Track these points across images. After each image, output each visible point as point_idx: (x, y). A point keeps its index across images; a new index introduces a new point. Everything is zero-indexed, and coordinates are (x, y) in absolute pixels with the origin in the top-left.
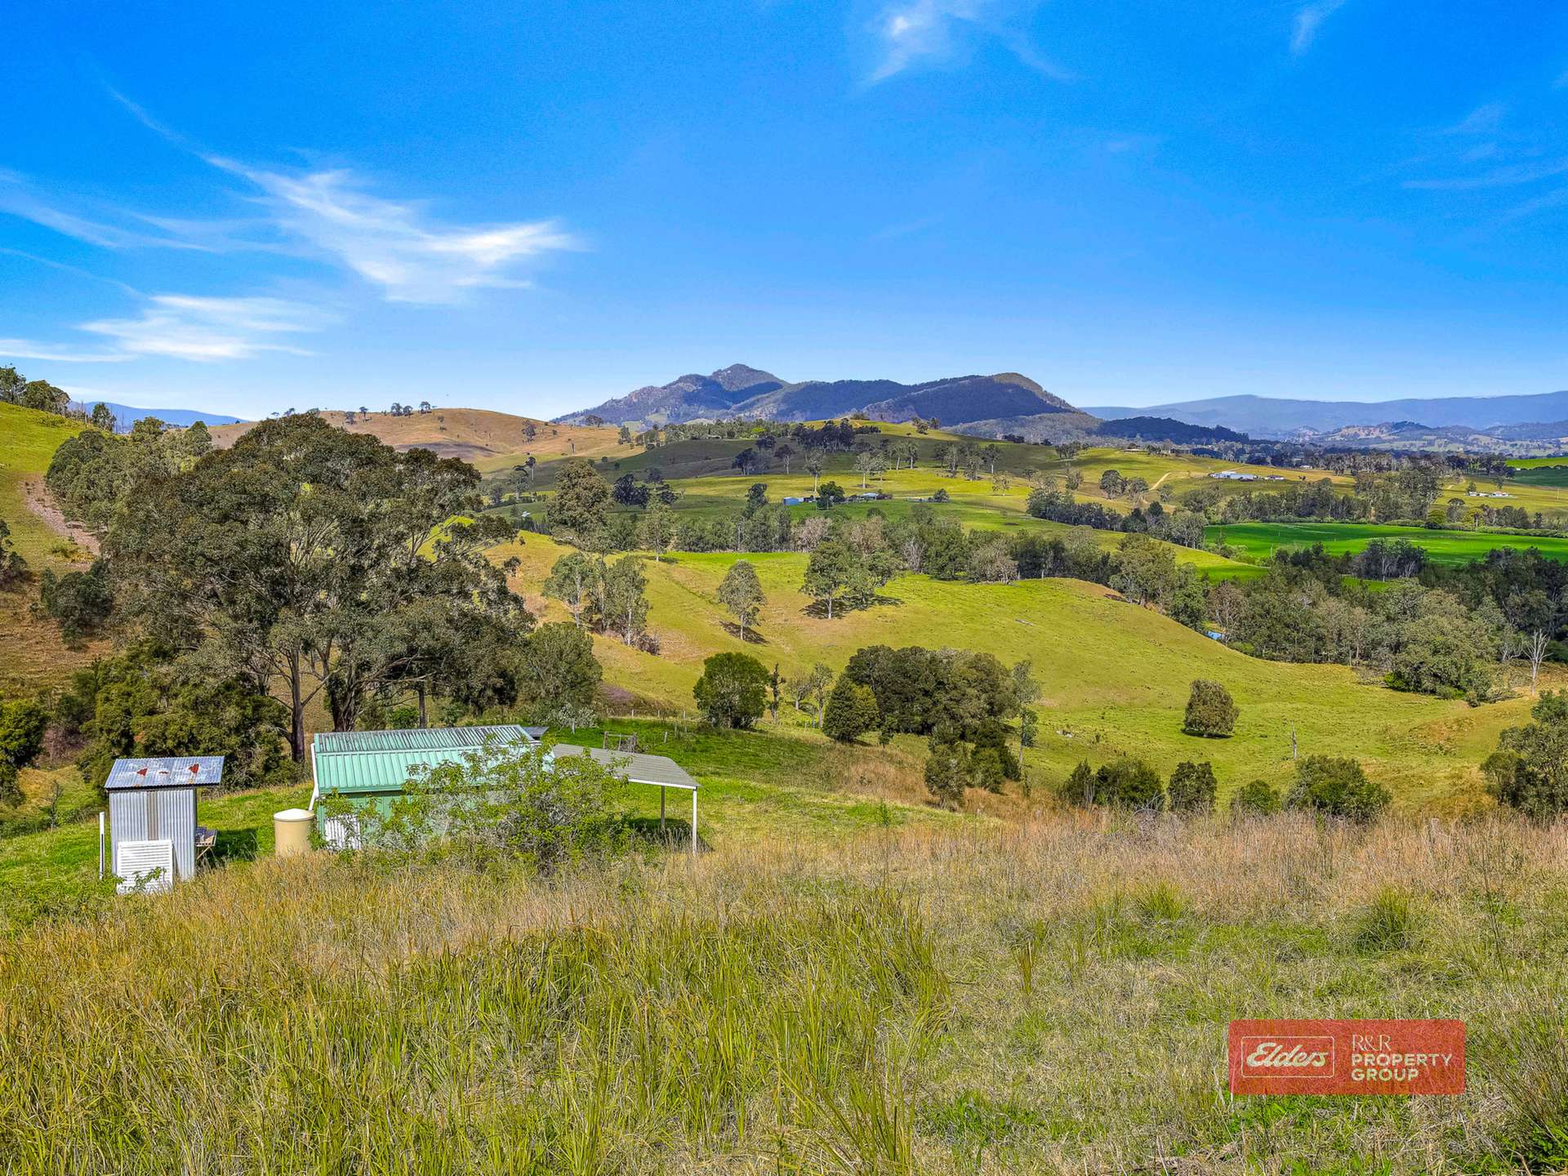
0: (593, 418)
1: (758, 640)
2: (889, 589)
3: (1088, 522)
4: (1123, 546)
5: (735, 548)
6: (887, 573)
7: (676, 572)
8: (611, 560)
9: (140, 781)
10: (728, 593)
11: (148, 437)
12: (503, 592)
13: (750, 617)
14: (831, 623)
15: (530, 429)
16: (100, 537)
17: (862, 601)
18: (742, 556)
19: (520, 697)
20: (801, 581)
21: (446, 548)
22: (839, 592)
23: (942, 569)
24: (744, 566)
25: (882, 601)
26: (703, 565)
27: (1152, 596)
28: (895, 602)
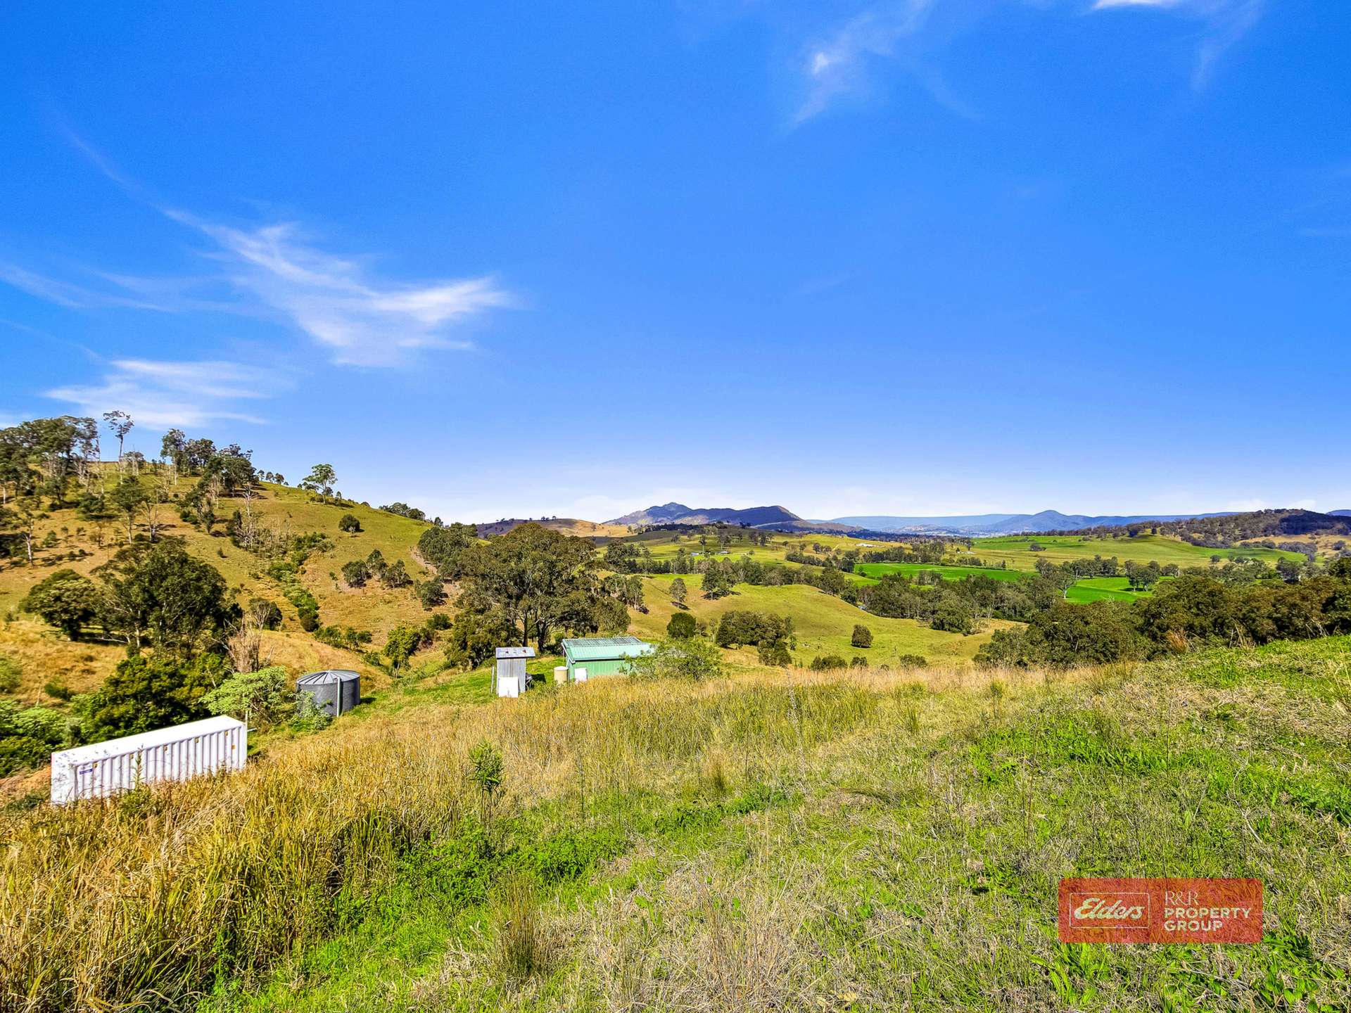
0: (618, 522)
1: (686, 608)
2: (735, 588)
3: (809, 563)
4: (824, 572)
5: (673, 572)
6: (733, 583)
7: (653, 582)
8: (629, 577)
9: (507, 656)
10: (673, 590)
11: (456, 530)
12: (603, 589)
13: (681, 599)
14: (713, 602)
15: (594, 527)
16: (437, 567)
17: (725, 593)
18: (677, 576)
19: (599, 629)
20: (701, 585)
21: (583, 572)
22: (715, 590)
23: (753, 581)
24: (679, 579)
25: (733, 593)
26: (661, 579)
27: (836, 592)
28: (738, 594)
